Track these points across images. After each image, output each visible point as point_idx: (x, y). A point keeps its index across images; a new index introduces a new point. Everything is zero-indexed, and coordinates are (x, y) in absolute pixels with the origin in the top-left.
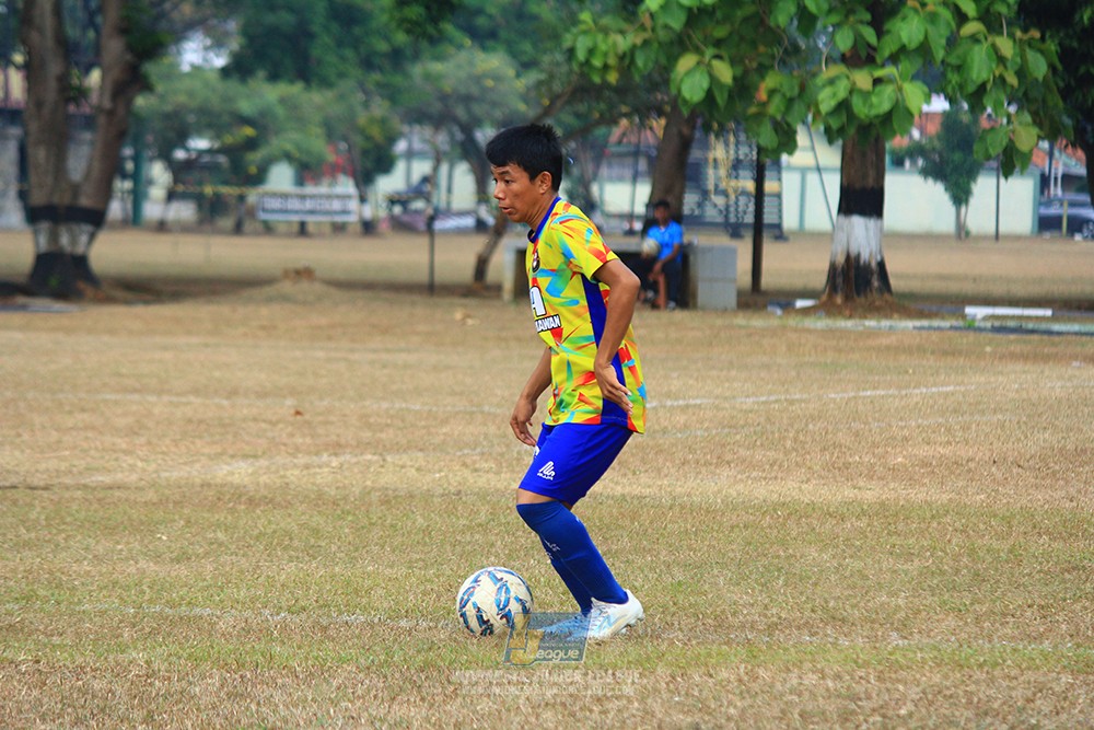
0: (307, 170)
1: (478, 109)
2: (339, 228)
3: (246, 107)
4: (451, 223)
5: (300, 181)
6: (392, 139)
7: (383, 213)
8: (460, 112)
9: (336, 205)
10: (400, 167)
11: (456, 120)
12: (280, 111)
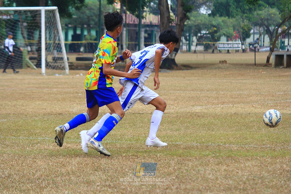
0: (229, 37)
1: (270, 22)
2: (237, 51)
3: (214, 23)
4: (264, 49)
5: (227, 41)
6: (250, 30)
7: (248, 47)
8: (266, 23)
9: (236, 46)
10: (252, 36)
11: (265, 25)
12: (222, 24)
